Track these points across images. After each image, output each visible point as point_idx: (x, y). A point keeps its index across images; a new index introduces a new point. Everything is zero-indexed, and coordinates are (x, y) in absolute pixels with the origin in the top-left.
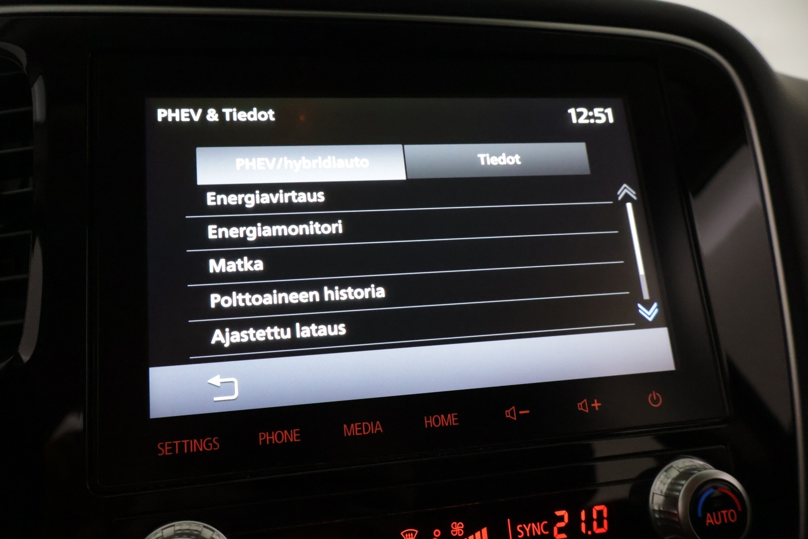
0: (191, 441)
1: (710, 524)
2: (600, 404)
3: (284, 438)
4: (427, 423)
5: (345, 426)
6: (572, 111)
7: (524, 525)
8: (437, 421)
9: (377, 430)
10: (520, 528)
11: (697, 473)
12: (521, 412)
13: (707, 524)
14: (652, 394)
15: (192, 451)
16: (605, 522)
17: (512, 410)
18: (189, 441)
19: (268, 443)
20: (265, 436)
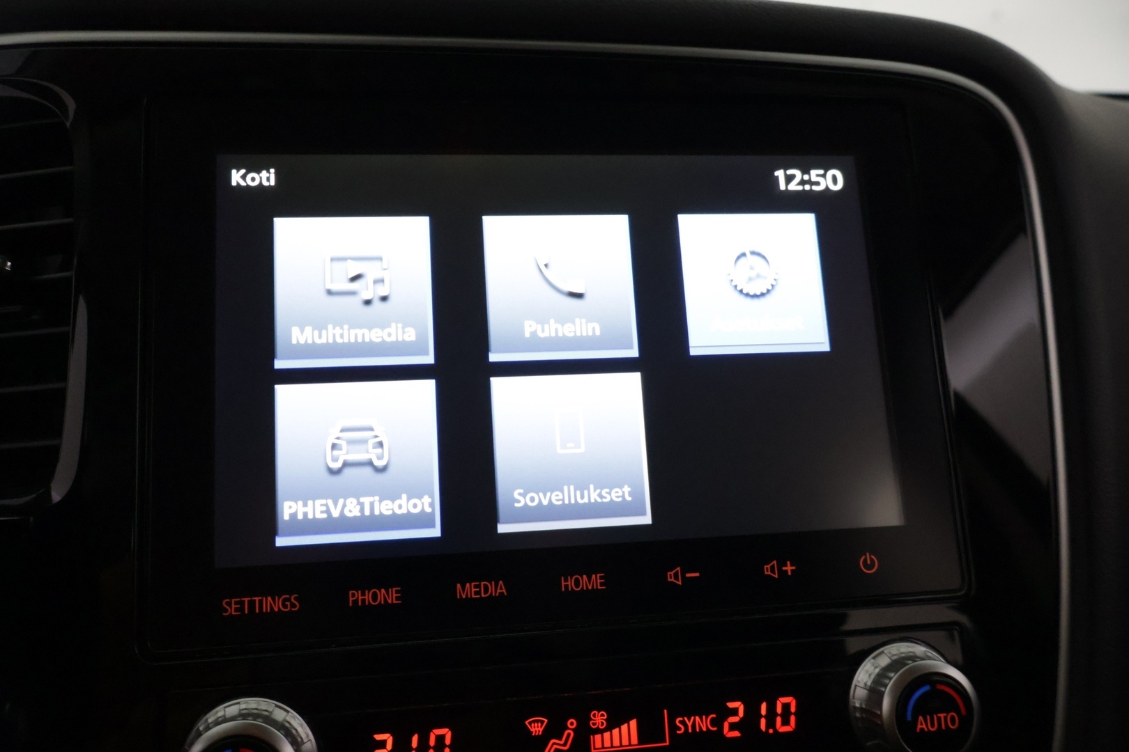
0: (264, 599)
1: (922, 729)
2: (794, 568)
3: (381, 599)
4: (565, 585)
5: (459, 585)
6: (780, 174)
7: (686, 719)
8: (577, 583)
9: (500, 593)
10: (680, 722)
11: (911, 664)
12: (688, 575)
13: (918, 730)
14: (866, 556)
15: (264, 611)
16: (793, 719)
17: (677, 572)
18: (261, 598)
19: (360, 604)
20: (356, 596)
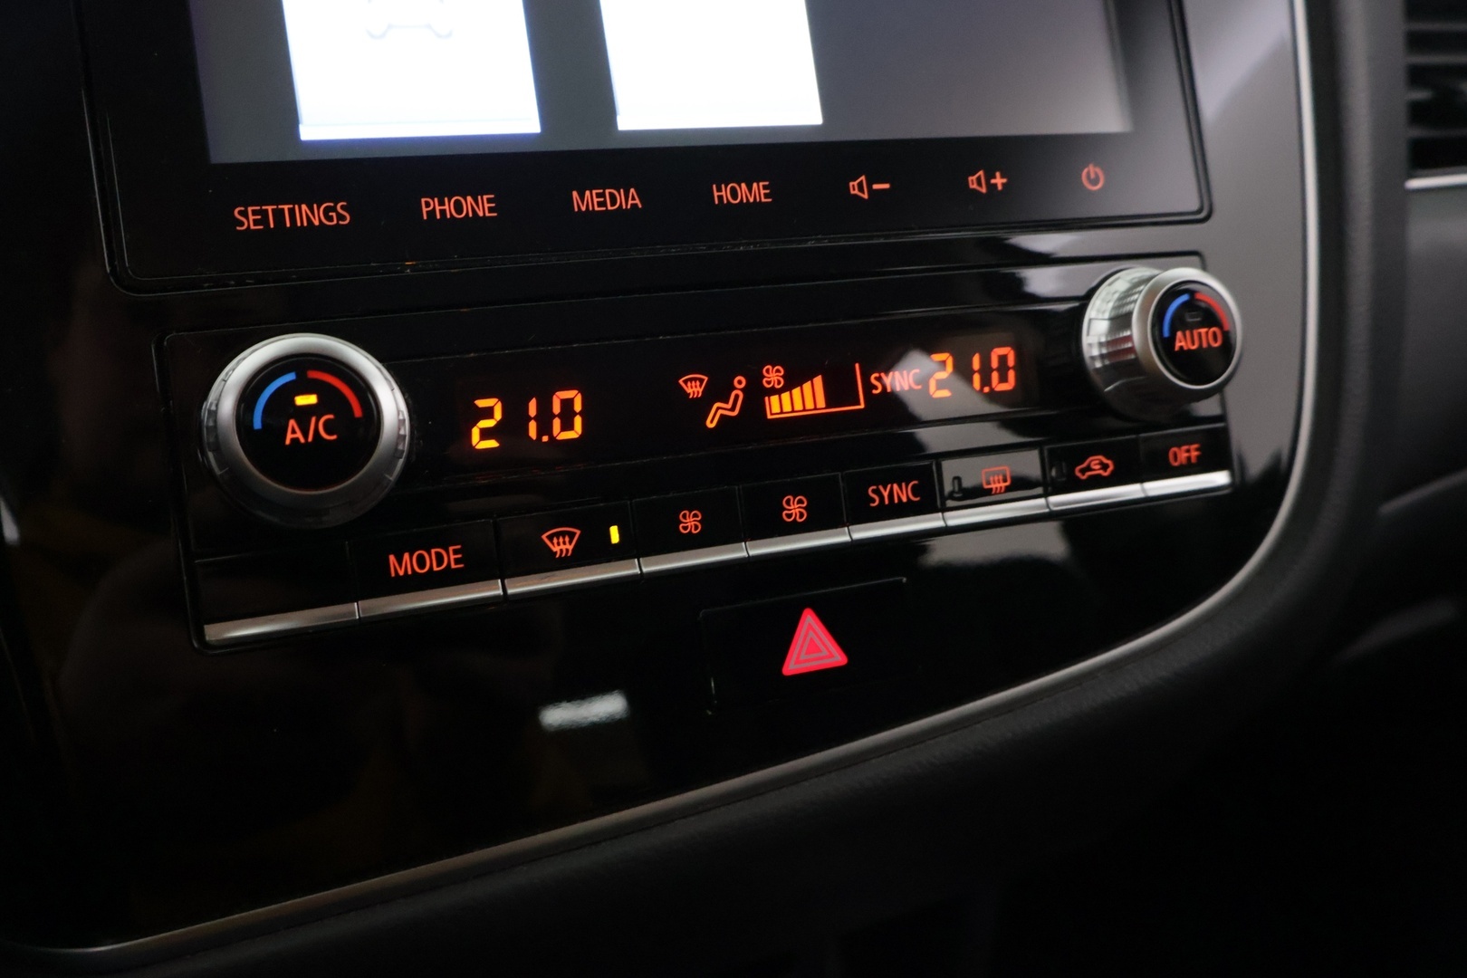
0: (297, 207)
1: (1182, 347)
2: (1005, 180)
3: (467, 210)
4: (718, 196)
5: (575, 194)
7: (883, 374)
8: (734, 193)
9: (632, 205)
10: (876, 378)
12: (876, 187)
13: (1177, 348)
14: (1089, 169)
15: (299, 224)
16: (1011, 373)
17: (861, 183)
18: (291, 206)
19: (438, 217)
20: (432, 203)
